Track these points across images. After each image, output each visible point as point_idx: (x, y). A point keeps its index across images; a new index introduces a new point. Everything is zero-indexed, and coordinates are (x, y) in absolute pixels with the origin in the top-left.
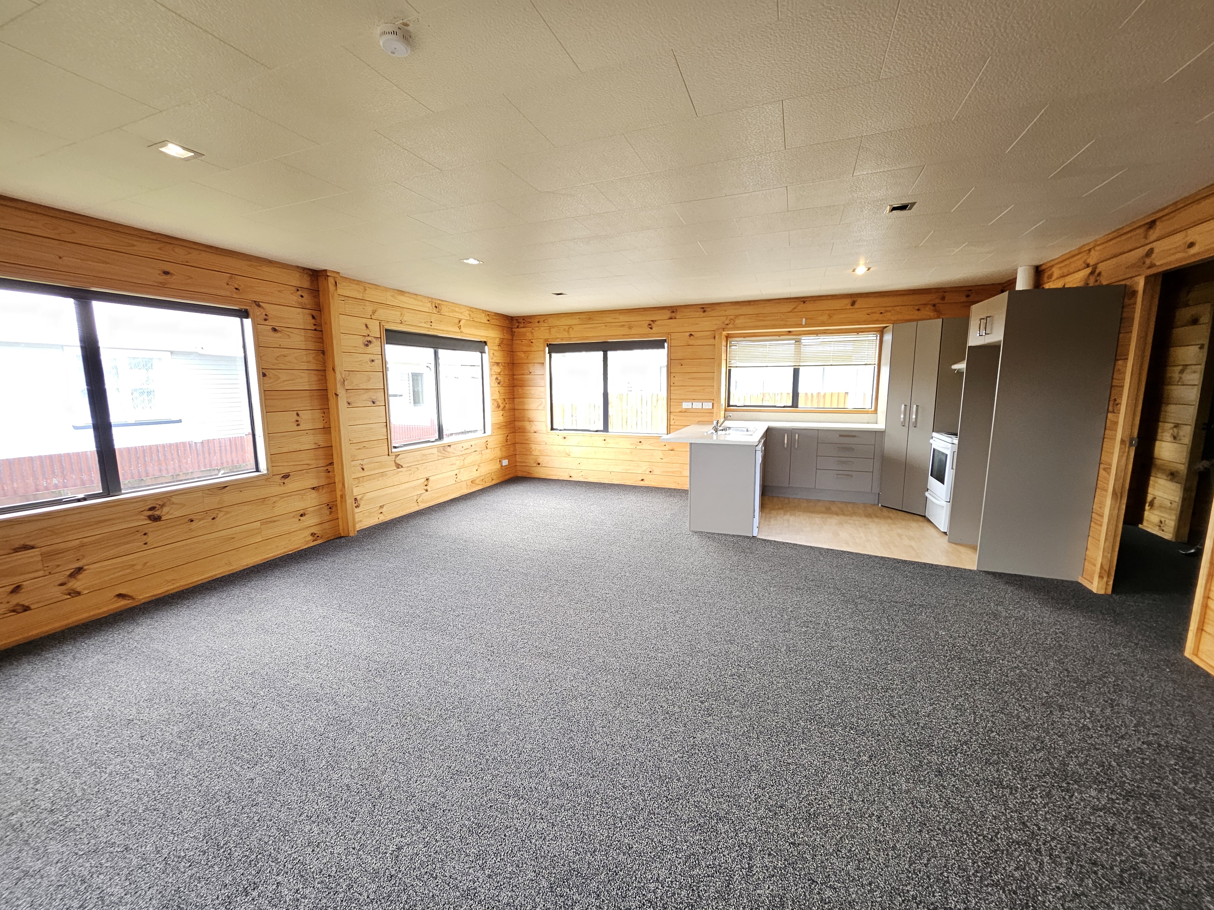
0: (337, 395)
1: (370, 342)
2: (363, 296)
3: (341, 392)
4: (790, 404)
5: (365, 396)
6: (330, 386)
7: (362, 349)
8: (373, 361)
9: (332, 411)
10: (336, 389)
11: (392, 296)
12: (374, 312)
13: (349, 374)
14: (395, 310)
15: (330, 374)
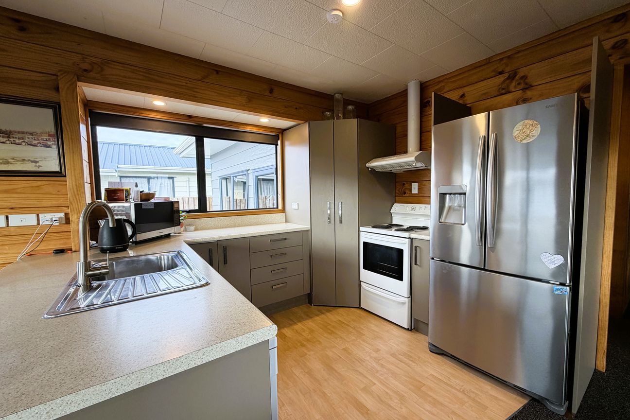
4: (197, 208)
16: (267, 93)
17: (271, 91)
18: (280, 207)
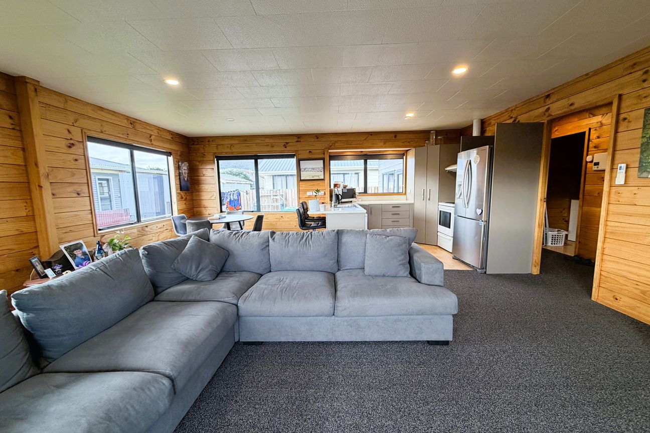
0: (40, 187)
1: (73, 144)
2: (64, 106)
3: (45, 184)
4: (363, 191)
5: (70, 189)
6: (33, 178)
7: (65, 150)
8: (76, 160)
9: (36, 201)
10: (39, 181)
11: (93, 110)
12: (76, 121)
13: (53, 170)
14: (96, 122)
15: (32, 168)
16: (394, 138)
17: (395, 137)
18: (404, 192)
